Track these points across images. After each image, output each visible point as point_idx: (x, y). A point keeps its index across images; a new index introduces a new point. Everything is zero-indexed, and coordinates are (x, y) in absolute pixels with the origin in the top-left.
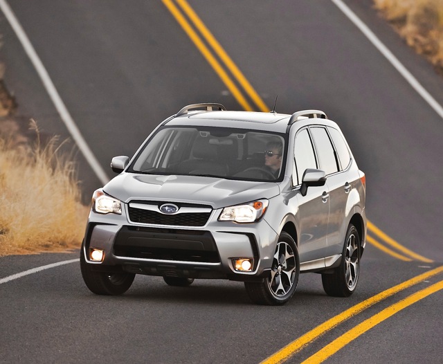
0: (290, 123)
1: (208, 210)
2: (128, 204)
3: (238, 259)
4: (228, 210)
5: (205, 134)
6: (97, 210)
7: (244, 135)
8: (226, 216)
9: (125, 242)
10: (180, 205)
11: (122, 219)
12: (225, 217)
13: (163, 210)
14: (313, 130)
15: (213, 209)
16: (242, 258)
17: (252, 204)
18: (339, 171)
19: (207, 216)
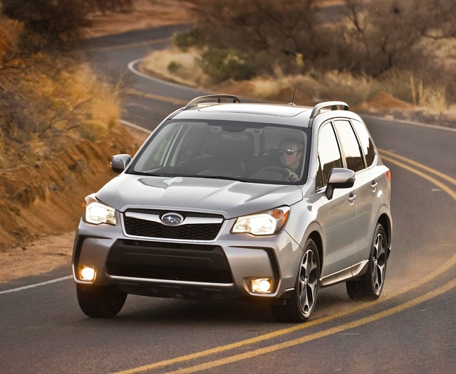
0: (312, 116)
1: (219, 221)
2: (124, 213)
3: (254, 278)
4: (242, 220)
5: (217, 129)
6: (88, 220)
7: (261, 130)
8: (240, 227)
9: (119, 258)
10: (186, 214)
11: (116, 231)
12: (239, 229)
13: (165, 220)
14: (336, 124)
15: (224, 219)
16: (260, 278)
17: (271, 212)
18: (364, 167)
19: (218, 227)
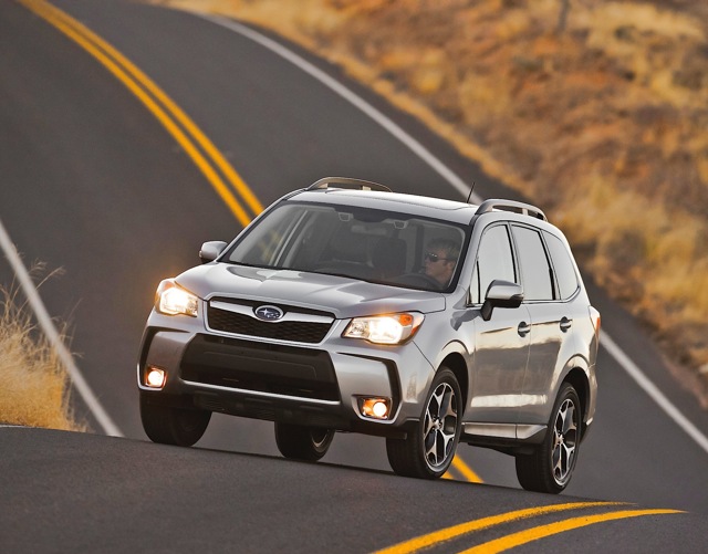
0: (479, 213)
1: (328, 320)
2: (208, 302)
3: (368, 398)
4: (358, 323)
5: (346, 218)
6: (162, 309)
7: (406, 223)
9: (197, 359)
10: (286, 309)
11: (197, 324)
12: (354, 333)
13: (260, 314)
14: (516, 231)
15: (335, 319)
16: (373, 397)
17: (397, 317)
18: (554, 298)
19: (327, 327)
